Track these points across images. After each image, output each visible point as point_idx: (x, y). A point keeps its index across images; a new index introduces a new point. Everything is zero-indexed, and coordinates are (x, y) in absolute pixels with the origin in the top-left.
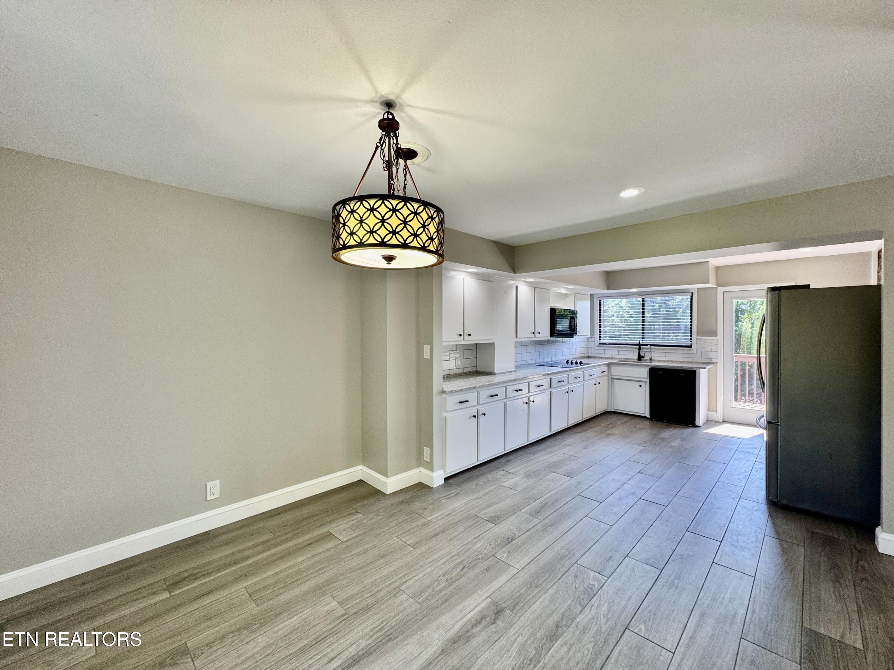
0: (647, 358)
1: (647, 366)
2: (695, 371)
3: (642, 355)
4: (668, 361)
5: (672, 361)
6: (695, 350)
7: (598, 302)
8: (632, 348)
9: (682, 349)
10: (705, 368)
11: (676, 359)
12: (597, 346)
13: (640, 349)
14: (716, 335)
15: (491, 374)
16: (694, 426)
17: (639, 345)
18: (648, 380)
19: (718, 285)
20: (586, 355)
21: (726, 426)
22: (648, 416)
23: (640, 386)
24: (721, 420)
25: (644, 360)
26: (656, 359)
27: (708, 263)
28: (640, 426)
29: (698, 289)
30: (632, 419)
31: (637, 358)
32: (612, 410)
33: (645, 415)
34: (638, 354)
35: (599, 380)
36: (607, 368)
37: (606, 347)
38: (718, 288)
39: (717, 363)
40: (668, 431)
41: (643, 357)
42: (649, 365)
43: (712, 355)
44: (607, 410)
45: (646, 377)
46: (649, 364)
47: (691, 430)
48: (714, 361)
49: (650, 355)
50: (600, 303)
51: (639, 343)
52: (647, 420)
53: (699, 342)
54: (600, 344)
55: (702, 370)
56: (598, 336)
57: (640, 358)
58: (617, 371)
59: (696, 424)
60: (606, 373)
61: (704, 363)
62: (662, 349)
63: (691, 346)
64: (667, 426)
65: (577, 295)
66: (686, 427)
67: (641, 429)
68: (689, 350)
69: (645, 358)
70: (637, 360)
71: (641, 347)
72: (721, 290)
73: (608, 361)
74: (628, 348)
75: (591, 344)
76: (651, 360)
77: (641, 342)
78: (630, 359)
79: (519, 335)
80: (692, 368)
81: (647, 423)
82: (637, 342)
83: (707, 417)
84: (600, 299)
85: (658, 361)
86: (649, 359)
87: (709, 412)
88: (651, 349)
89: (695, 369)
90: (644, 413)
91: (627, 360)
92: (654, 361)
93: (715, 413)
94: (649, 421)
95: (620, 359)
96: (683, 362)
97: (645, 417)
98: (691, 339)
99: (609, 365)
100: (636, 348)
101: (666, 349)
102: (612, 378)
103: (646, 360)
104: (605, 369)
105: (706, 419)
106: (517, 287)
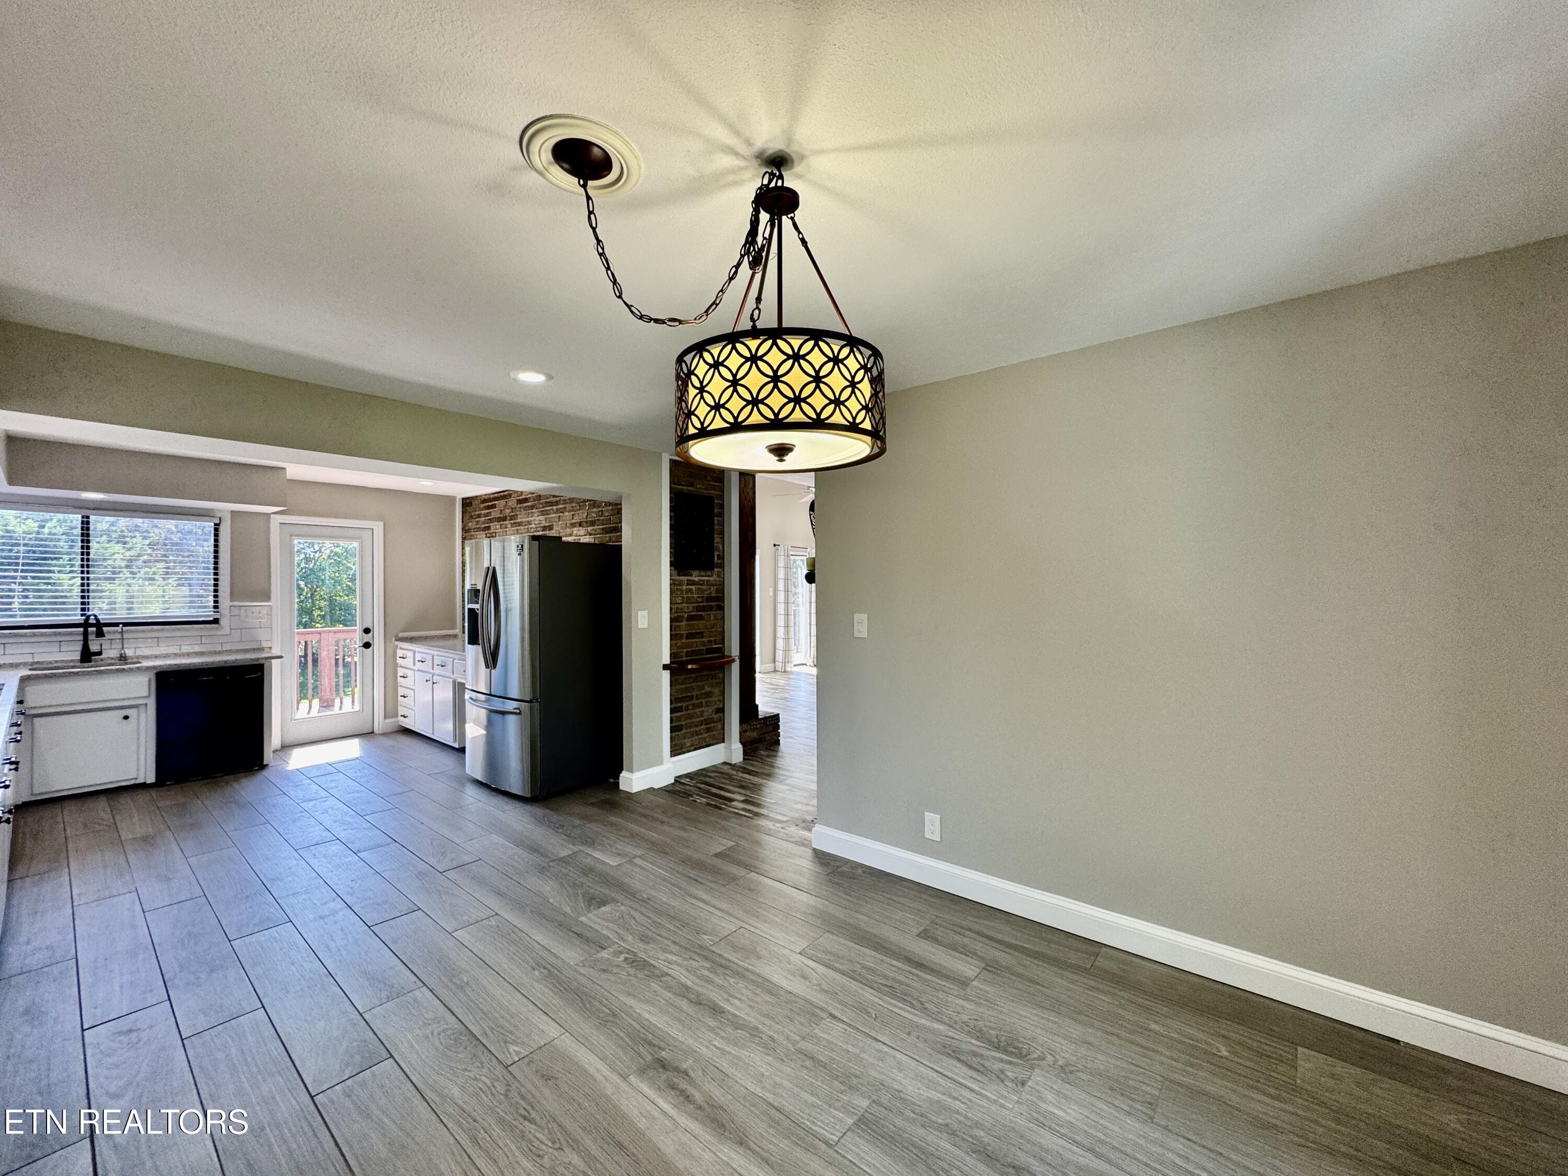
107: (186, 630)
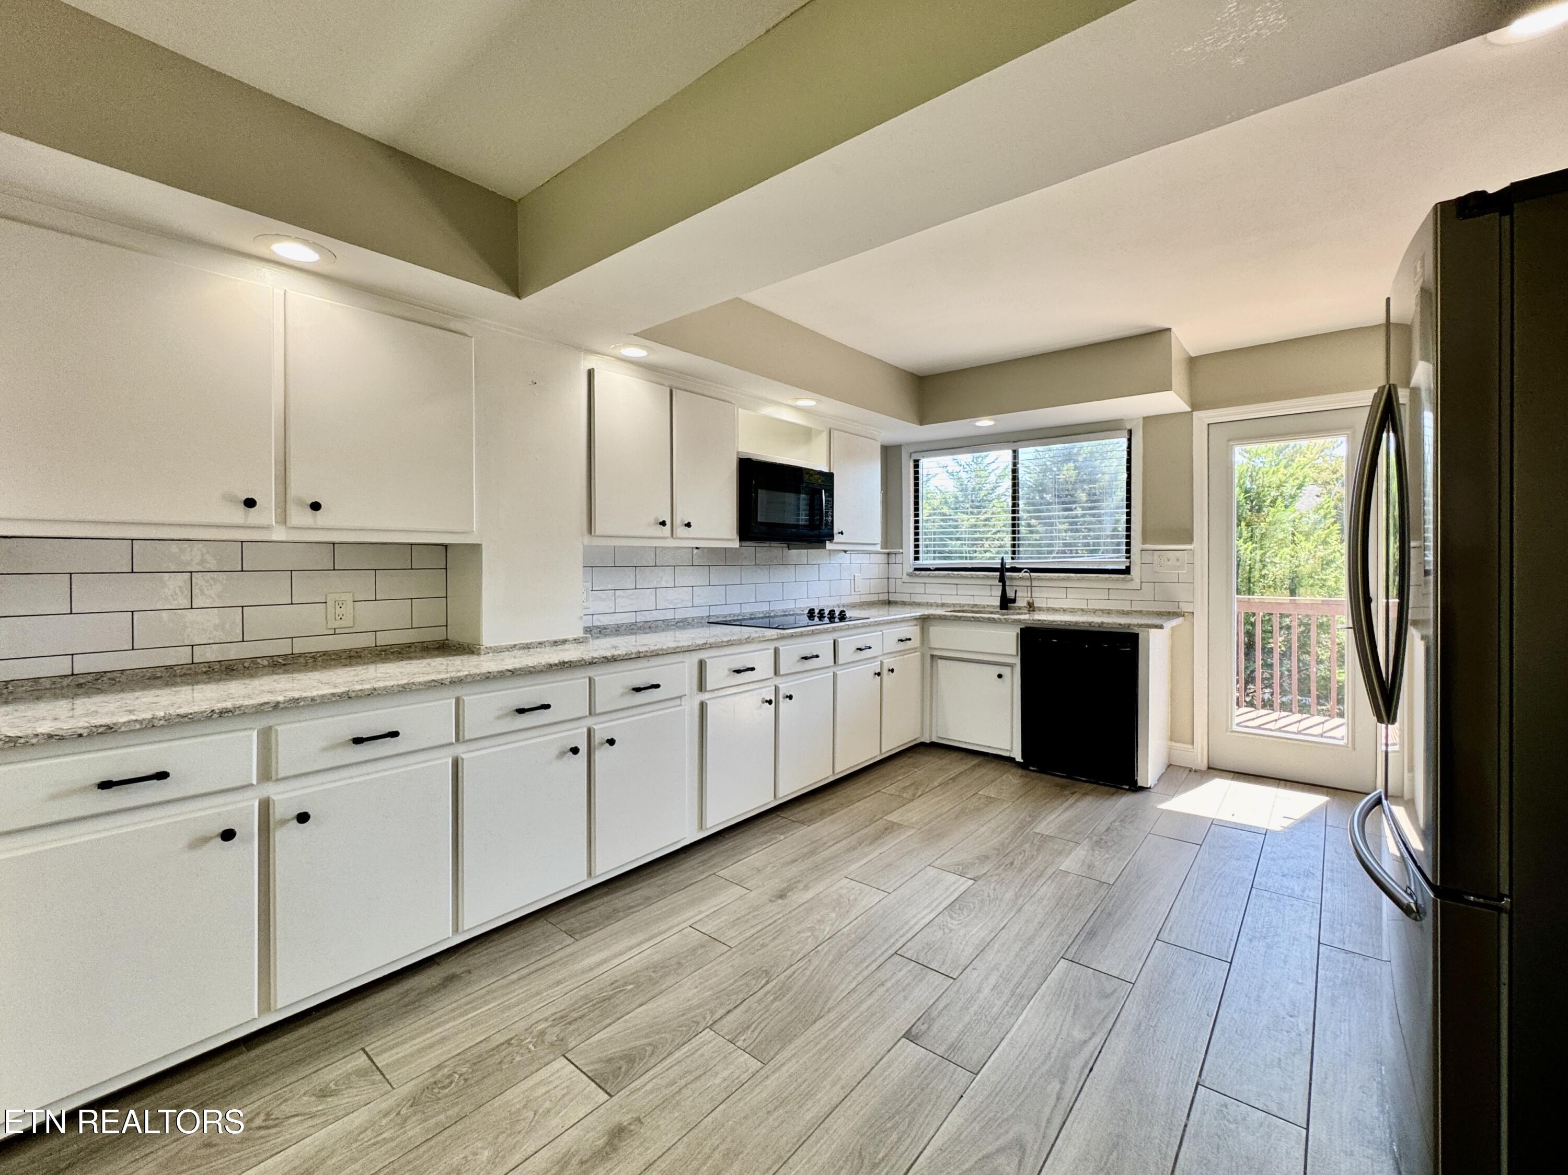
0: (1021, 603)
1: (1015, 621)
2: (1136, 636)
3: (1010, 594)
4: (1073, 611)
5: (1082, 610)
6: (1138, 581)
7: (912, 464)
8: (988, 577)
9: (1106, 579)
10: (1161, 627)
11: (1093, 605)
12: (909, 575)
13: (1002, 579)
14: (1190, 540)
15: (468, 649)
16: (1136, 788)
17: (1002, 570)
18: (1017, 661)
19: (1196, 406)
20: (884, 597)
21: (1219, 784)
22: (1019, 759)
23: (1000, 676)
24: (1204, 766)
25: (1015, 608)
26: (1044, 605)
27: (1168, 332)
28: (991, 791)
29: (1144, 418)
30: (979, 765)
31: (998, 604)
32: (935, 740)
33: (1012, 756)
34: (999, 594)
35: (889, 662)
36: (917, 629)
37: (929, 576)
38: (1195, 413)
39: (1193, 613)
40: (1061, 809)
41: (1014, 601)
42: (1019, 621)
43: (1181, 592)
44: (918, 741)
45: (1014, 653)
46: (1026, 617)
47: (1126, 801)
48: (1185, 608)
49: (1029, 595)
50: (916, 466)
51: (1002, 564)
52: (1014, 770)
53: (1147, 558)
54: (916, 569)
55: (1153, 632)
56: (912, 549)
57: (1006, 603)
58: (942, 638)
59: (1140, 783)
60: (916, 642)
61: (1160, 614)
62: (1058, 579)
63: (1127, 571)
64: (1063, 787)
65: (835, 434)
66: (1113, 790)
67: (990, 800)
68: (1123, 579)
69: (1017, 604)
70: (998, 609)
71: (1008, 574)
72: (1202, 418)
73: (918, 612)
74: (978, 577)
75: (896, 571)
76: (1031, 607)
77: (1009, 563)
78: (984, 607)
79: (600, 526)
80: (1129, 625)
81: (1012, 780)
82: (996, 563)
83: (1169, 756)
84: (915, 457)
85: (1049, 610)
86: (1025, 604)
87: (1174, 744)
88: (1031, 579)
89: (1136, 630)
90: (1009, 748)
91: (975, 609)
92: (1040, 609)
93: (1190, 746)
94: (1020, 771)
95: (954, 605)
96: (1109, 612)
97: (1011, 760)
98: (1128, 551)
99: (924, 621)
100: (993, 578)
101: (1068, 579)
102: (932, 656)
103: (1020, 608)
104: (912, 631)
105: (1166, 762)
106: (590, 374)
107: (1089, 580)
